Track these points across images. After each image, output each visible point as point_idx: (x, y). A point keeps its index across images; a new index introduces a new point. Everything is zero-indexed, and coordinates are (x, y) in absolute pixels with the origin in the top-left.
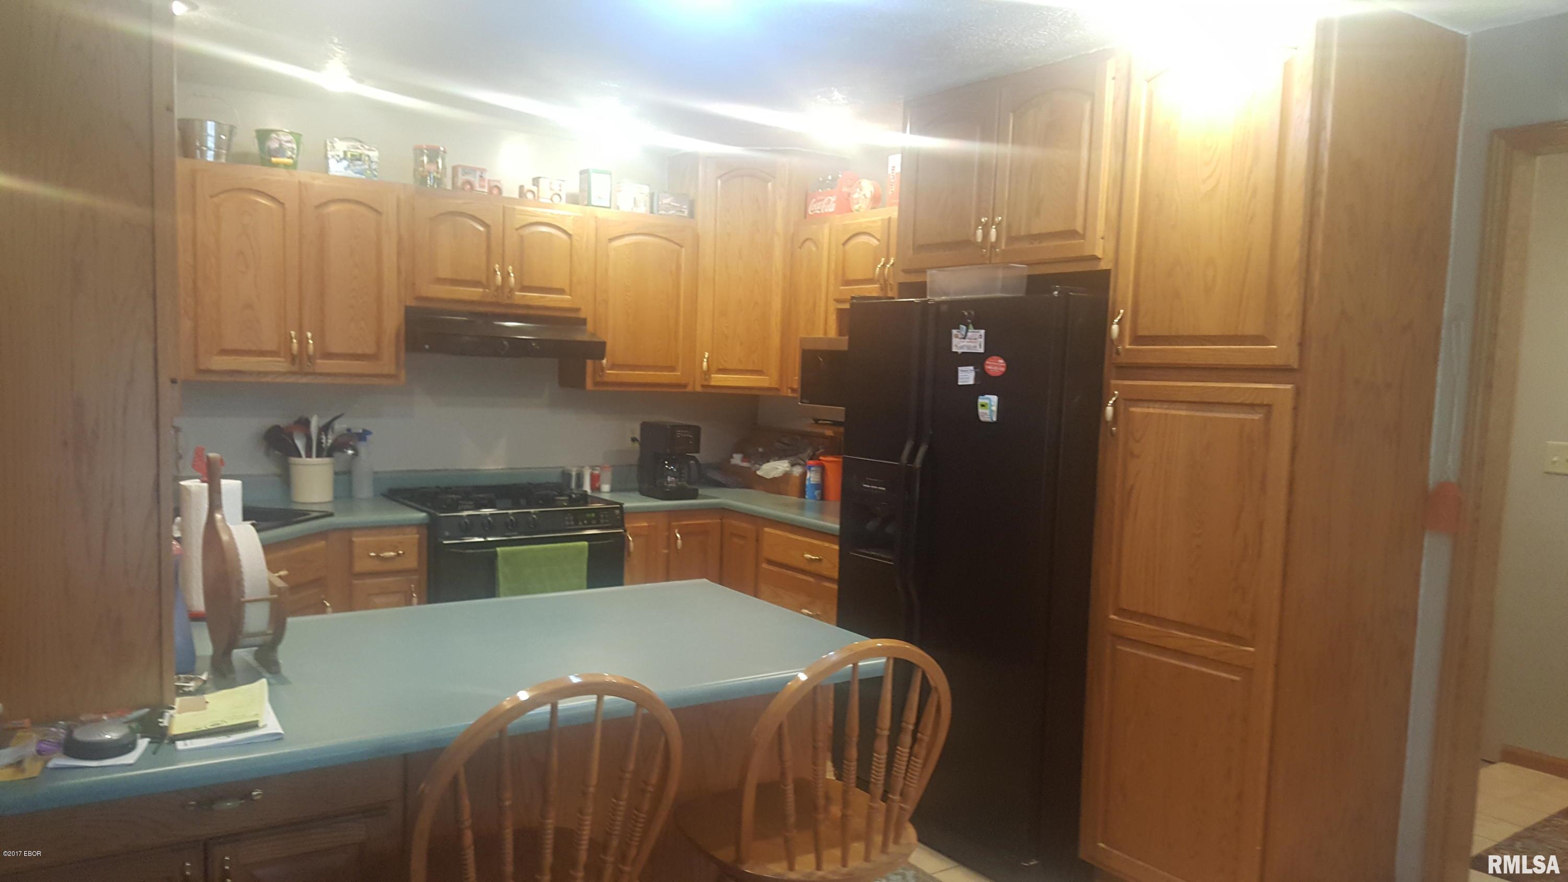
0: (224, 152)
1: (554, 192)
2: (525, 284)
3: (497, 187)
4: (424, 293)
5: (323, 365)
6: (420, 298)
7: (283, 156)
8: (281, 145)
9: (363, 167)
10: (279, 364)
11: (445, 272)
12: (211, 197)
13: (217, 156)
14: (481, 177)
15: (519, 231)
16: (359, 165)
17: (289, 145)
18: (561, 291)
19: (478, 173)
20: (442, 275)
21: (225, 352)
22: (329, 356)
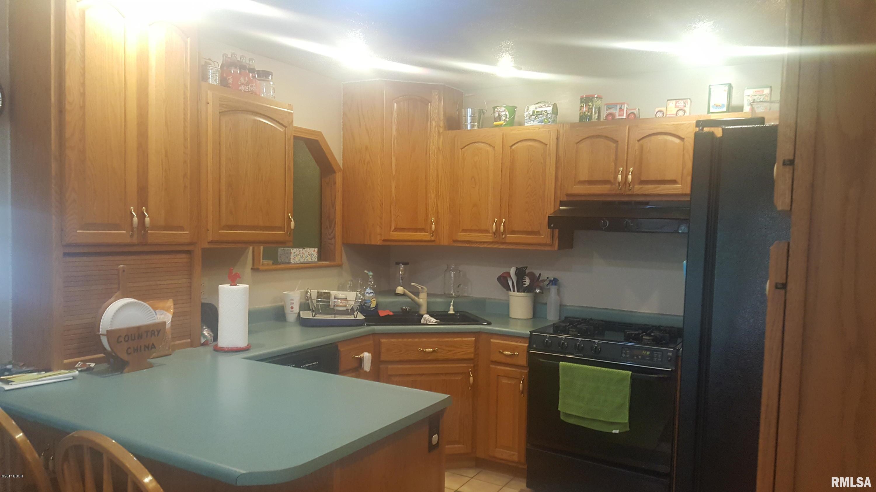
0: (476, 124)
1: (678, 109)
2: (642, 179)
3: (633, 113)
4: (570, 191)
5: (511, 238)
6: (568, 195)
7: (500, 120)
8: (499, 114)
9: (543, 118)
10: (488, 237)
11: (584, 176)
12: (462, 149)
13: (472, 126)
14: (621, 108)
15: (641, 141)
16: (541, 118)
17: (504, 113)
18: (674, 182)
19: (618, 107)
20: (582, 178)
21: (464, 231)
22: (513, 232)
